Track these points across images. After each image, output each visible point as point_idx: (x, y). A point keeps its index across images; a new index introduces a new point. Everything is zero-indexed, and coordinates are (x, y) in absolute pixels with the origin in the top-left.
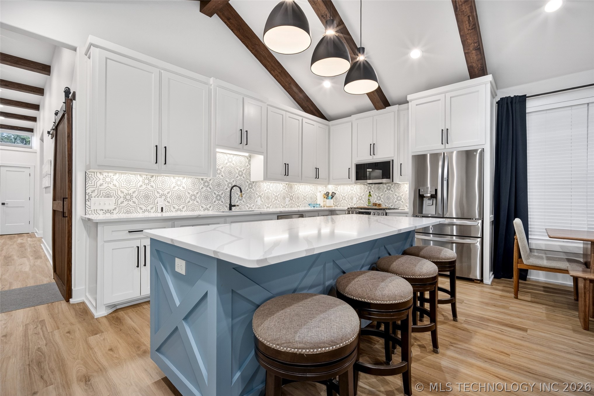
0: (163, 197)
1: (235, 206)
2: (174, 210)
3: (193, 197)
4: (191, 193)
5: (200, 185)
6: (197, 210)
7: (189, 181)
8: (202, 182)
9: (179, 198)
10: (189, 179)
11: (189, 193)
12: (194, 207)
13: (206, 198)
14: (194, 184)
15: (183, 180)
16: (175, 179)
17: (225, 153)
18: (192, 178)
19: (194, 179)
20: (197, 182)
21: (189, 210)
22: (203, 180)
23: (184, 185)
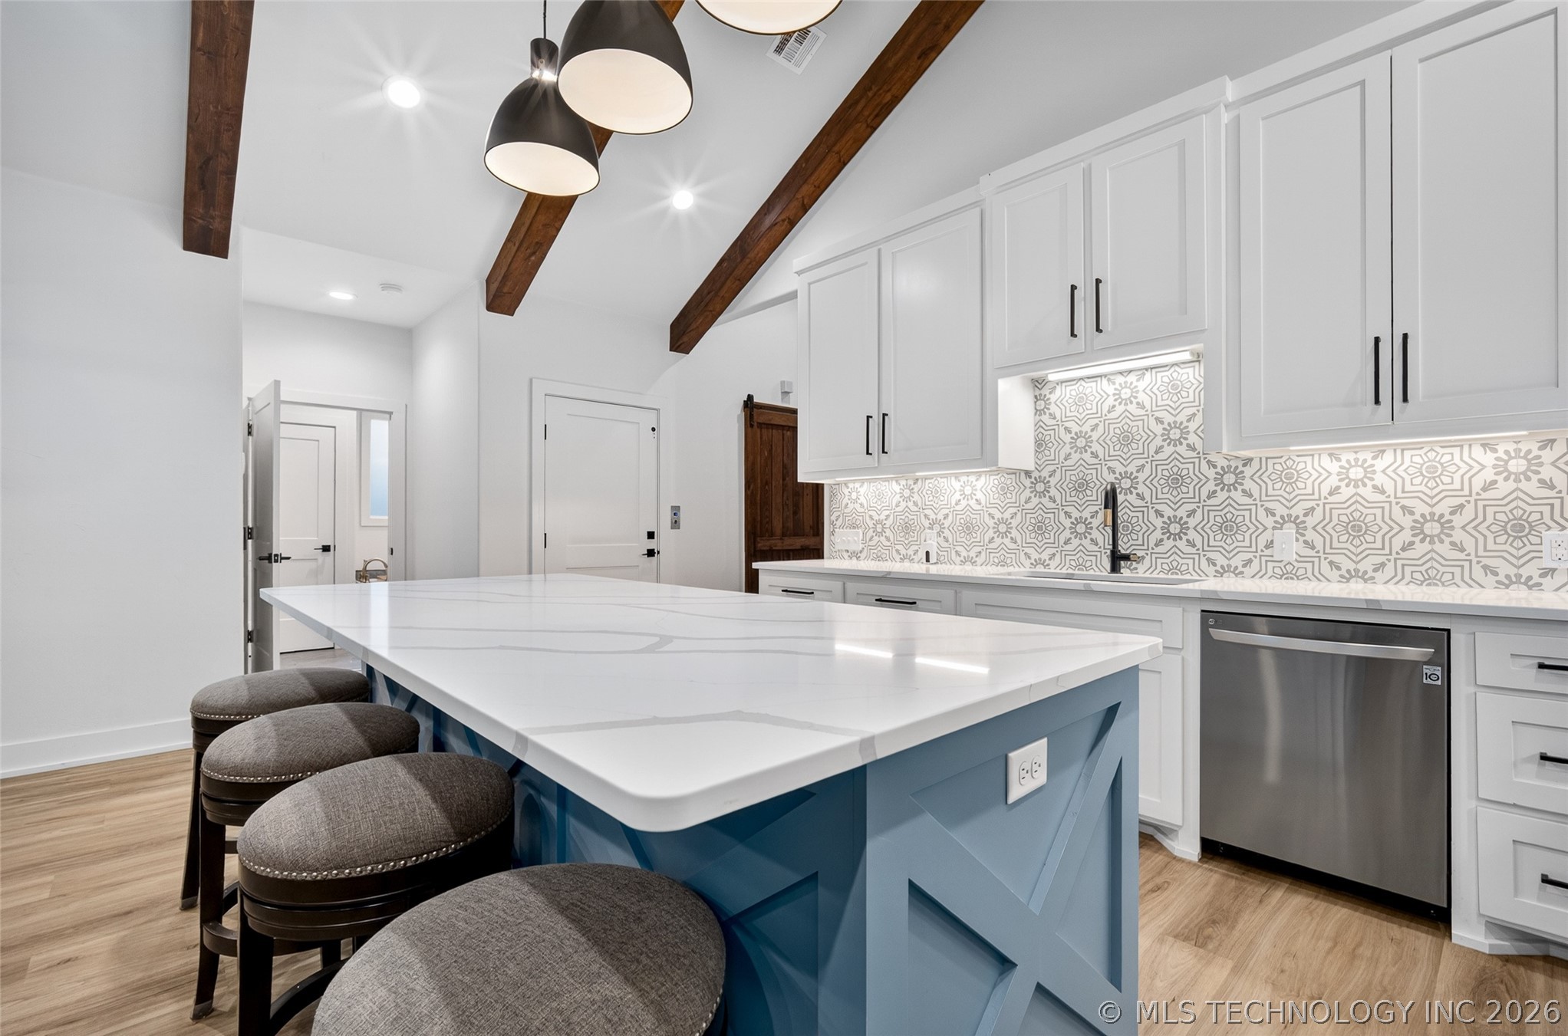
0: (937, 528)
1: (1126, 558)
2: (958, 560)
3: (1003, 528)
4: (998, 515)
5: (1021, 490)
6: (1014, 563)
7: (992, 484)
8: (1027, 482)
9: (968, 528)
10: (992, 478)
11: (992, 516)
12: (1005, 554)
13: (1040, 528)
14: (1004, 491)
15: (978, 482)
16: (959, 481)
17: (1106, 376)
18: (1000, 476)
19: (1005, 475)
20: (1014, 484)
21: (992, 562)
22: (1030, 477)
23: (979, 495)
